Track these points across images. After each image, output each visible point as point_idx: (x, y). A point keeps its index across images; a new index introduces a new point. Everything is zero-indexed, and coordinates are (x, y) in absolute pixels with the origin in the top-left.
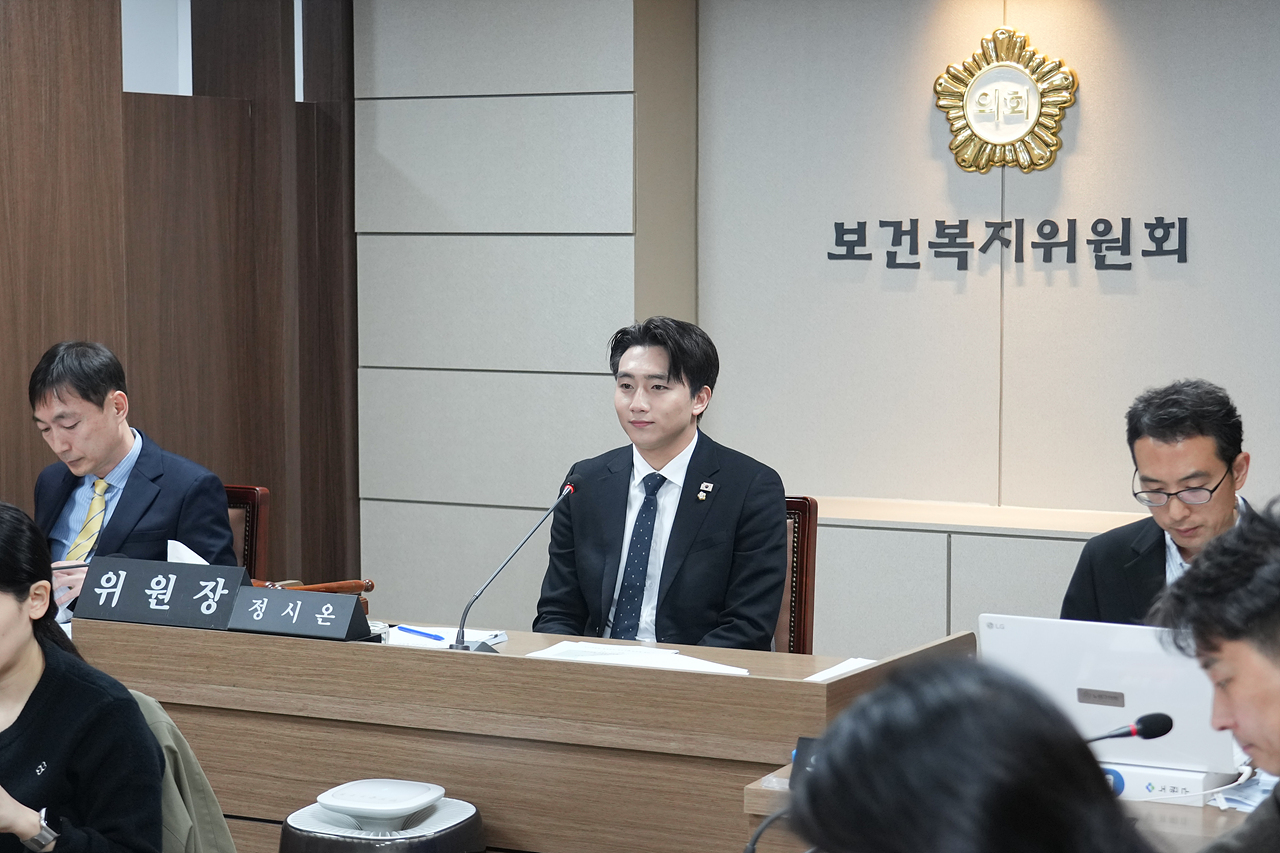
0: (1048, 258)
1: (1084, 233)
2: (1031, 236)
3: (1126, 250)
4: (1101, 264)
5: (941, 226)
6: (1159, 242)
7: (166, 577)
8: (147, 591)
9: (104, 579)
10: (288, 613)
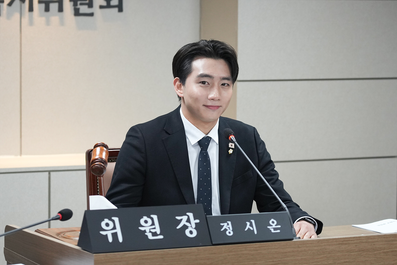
0: (47, 9)
3: (90, 5)
4: (77, 13)
6: (108, 1)
7: (149, 217)
8: (141, 228)
9: (103, 225)
10: (249, 228)
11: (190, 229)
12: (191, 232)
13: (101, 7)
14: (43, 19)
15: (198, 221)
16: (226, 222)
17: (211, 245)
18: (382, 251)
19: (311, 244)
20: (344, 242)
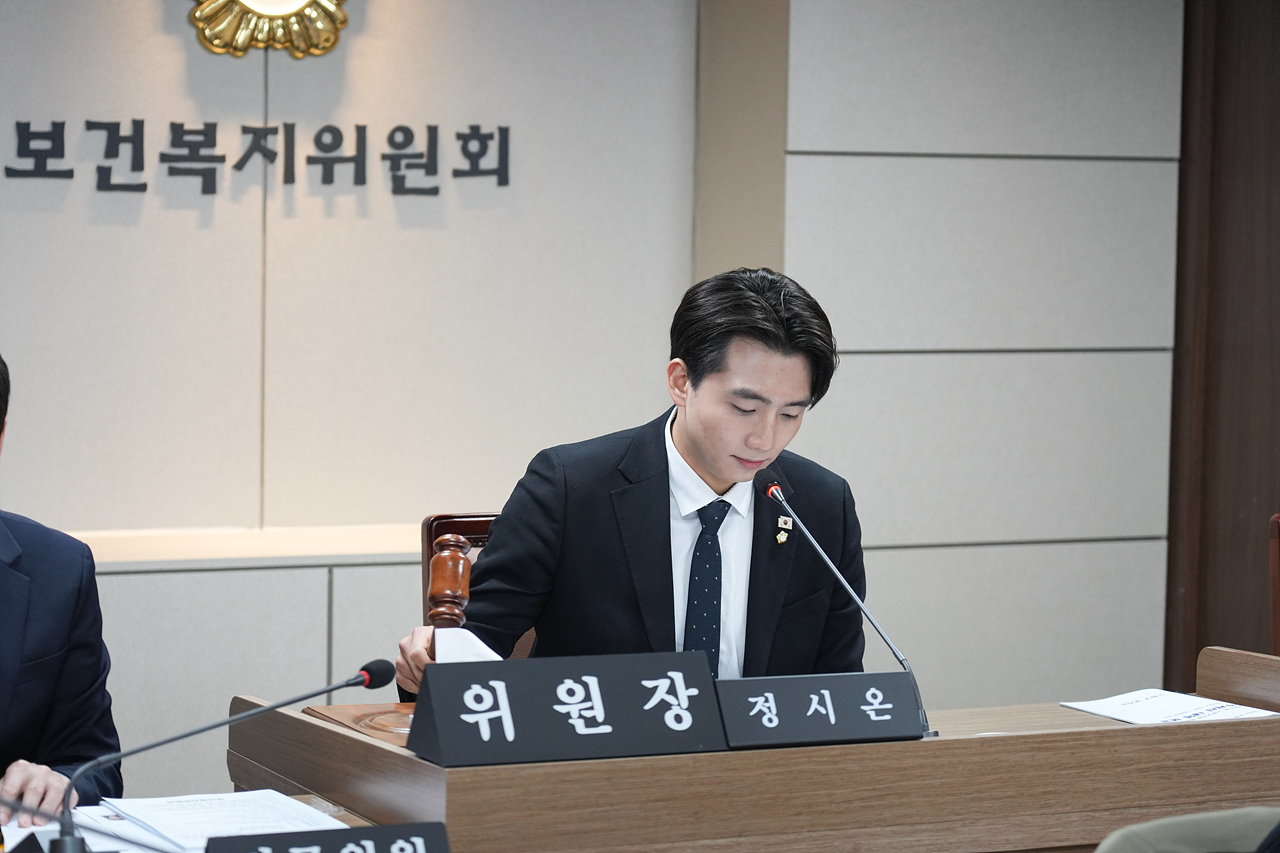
0: (328, 178)
1: (378, 146)
2: (305, 148)
3: (431, 168)
4: (399, 187)
5: (177, 130)
6: (474, 159)
7: (578, 681)
8: (558, 708)
9: (468, 698)
10: (816, 709)
11: (675, 710)
12: (679, 719)
13: (457, 173)
14: (319, 201)
15: (694, 692)
16: (763, 696)
17: (727, 748)
18: (1133, 767)
19: (965, 748)
20: (1045, 745)
